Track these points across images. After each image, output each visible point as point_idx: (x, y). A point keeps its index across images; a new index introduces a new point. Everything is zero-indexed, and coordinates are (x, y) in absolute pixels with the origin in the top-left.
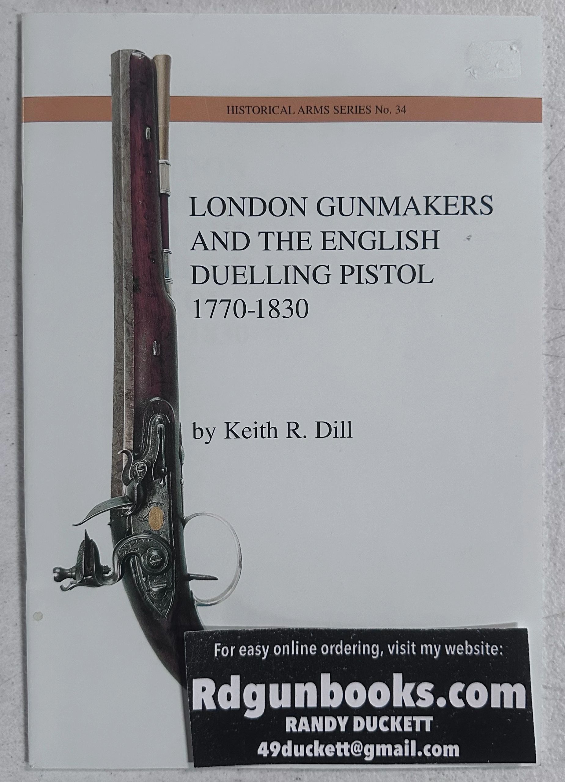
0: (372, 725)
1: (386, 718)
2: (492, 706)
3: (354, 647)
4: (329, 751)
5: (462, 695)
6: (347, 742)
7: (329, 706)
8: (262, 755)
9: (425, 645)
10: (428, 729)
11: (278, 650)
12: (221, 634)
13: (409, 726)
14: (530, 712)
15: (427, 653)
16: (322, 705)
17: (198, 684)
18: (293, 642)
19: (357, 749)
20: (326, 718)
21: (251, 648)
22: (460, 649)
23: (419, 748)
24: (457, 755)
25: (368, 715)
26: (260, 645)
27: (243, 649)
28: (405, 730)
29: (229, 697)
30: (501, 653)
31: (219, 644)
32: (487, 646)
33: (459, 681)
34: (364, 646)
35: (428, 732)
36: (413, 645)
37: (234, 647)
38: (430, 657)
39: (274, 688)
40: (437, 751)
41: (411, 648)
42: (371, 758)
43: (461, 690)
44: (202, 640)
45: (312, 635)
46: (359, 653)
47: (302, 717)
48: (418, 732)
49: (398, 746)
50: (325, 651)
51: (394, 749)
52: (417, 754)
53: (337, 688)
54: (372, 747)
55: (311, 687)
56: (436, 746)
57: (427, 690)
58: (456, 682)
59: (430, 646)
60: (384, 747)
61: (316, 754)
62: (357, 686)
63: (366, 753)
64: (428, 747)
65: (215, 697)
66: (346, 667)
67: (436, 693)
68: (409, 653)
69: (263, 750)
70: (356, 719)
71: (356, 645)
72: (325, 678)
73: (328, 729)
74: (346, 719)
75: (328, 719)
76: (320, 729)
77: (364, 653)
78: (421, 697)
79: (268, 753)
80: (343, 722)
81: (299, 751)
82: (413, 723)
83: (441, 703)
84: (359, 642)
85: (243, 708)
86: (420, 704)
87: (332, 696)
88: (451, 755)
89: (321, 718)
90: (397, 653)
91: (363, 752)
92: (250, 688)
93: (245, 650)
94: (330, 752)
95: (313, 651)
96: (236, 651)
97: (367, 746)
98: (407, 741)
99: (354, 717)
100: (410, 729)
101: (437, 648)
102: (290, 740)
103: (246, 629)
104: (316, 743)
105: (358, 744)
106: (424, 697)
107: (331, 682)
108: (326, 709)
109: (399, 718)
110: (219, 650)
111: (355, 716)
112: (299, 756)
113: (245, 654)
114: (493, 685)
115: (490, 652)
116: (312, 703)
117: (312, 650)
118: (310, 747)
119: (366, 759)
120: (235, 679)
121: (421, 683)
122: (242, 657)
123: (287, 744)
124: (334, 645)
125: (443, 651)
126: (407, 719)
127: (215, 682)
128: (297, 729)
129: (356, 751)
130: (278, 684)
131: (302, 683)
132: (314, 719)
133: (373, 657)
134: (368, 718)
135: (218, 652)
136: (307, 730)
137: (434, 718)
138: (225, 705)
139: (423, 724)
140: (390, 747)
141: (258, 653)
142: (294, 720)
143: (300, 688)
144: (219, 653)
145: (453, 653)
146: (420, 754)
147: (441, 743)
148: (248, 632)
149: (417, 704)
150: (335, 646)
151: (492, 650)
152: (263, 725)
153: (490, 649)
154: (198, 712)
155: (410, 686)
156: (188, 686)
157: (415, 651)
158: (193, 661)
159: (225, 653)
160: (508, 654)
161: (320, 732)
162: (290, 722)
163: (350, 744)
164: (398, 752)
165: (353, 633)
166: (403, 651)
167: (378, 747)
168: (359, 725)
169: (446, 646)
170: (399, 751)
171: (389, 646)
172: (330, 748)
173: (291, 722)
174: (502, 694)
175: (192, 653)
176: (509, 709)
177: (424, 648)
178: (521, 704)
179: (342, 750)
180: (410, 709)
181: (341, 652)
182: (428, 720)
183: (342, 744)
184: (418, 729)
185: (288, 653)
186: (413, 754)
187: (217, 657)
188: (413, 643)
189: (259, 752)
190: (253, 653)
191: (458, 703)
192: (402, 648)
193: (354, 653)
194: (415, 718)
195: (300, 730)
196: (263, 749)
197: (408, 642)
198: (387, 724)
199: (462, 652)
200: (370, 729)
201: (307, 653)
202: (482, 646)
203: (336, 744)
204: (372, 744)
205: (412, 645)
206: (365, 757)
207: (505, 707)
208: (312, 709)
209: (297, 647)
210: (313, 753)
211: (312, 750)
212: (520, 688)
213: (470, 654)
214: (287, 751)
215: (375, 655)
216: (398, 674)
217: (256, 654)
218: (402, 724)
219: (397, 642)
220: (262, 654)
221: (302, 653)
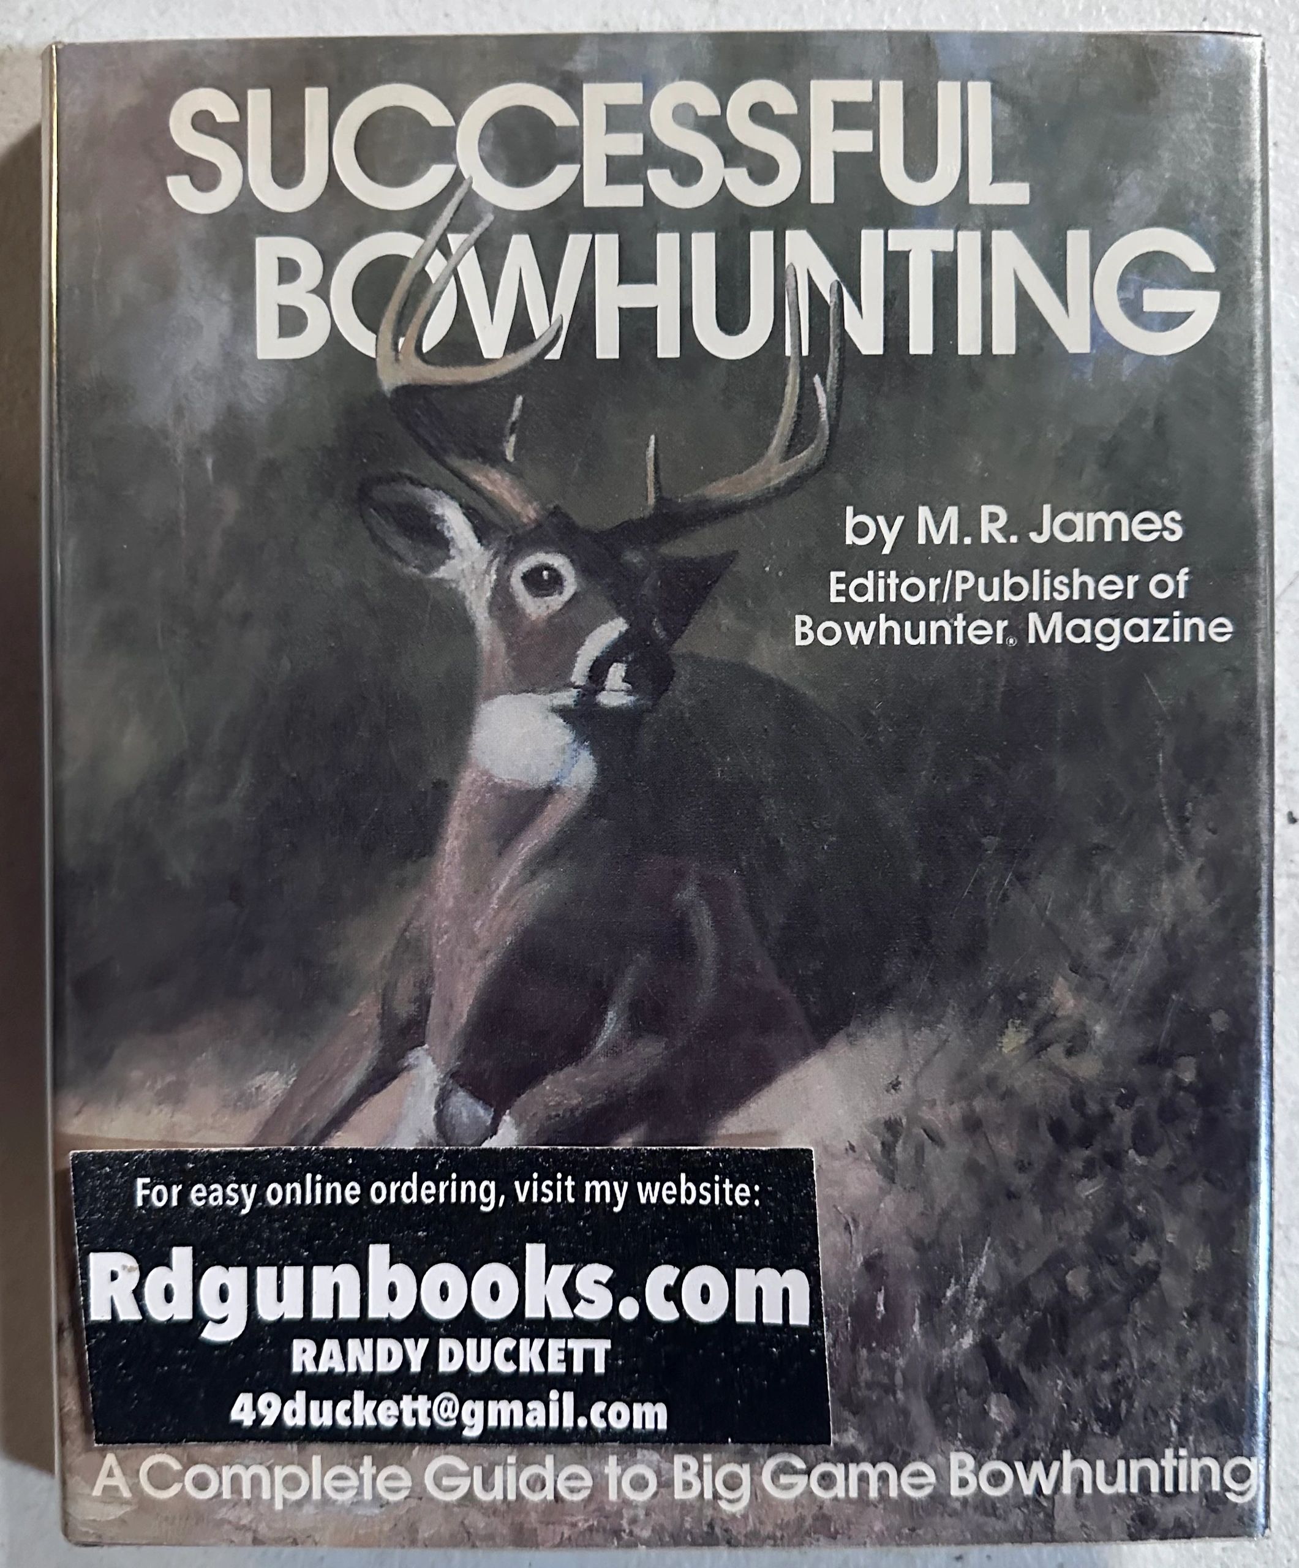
0: (479, 1359)
1: (507, 1343)
2: (738, 1319)
3: (443, 1186)
4: (387, 1414)
5: (673, 1293)
6: (426, 1397)
7: (386, 1316)
8: (239, 1424)
9: (595, 1183)
10: (600, 1368)
11: (277, 1194)
12: (151, 1159)
13: (559, 1361)
14: (819, 1334)
15: (598, 1199)
16: (372, 1314)
17: (100, 1263)
18: (309, 1176)
19: (446, 1410)
20: (380, 1341)
21: (215, 1190)
22: (670, 1192)
23: (581, 1410)
24: (663, 1425)
25: (472, 1337)
26: (236, 1182)
27: (199, 1191)
28: (551, 1369)
29: (168, 1295)
30: (757, 1203)
31: (147, 1180)
32: (727, 1186)
33: (666, 1263)
34: (464, 1185)
35: (600, 1377)
36: (570, 1183)
37: (180, 1187)
38: (605, 1208)
39: (266, 1275)
40: (619, 1416)
41: (564, 1189)
42: (476, 1432)
43: (672, 1283)
44: (108, 1169)
45: (350, 1161)
46: (453, 1199)
47: (327, 1341)
48: (578, 1376)
49: (536, 1405)
50: (378, 1195)
51: (526, 1411)
52: (575, 1422)
53: (403, 1274)
54: (479, 1406)
55: (347, 1274)
56: (618, 1406)
57: (597, 1282)
58: (660, 1264)
59: (606, 1184)
60: (504, 1405)
61: (358, 1422)
62: (445, 1272)
63: (466, 1419)
64: (599, 1407)
65: (138, 1293)
66: (424, 1231)
67: (619, 1288)
68: (559, 1199)
69: (242, 1411)
70: (445, 1345)
71: (447, 1183)
72: (379, 1254)
73: (384, 1367)
74: (423, 1343)
75: (384, 1344)
76: (367, 1368)
77: (463, 1199)
78: (586, 1296)
79: (254, 1417)
80: (416, 1350)
81: (321, 1415)
82: (569, 1355)
83: (629, 1309)
84: (454, 1176)
85: (199, 1319)
86: (584, 1311)
87: (392, 1293)
88: (650, 1426)
89: (368, 1342)
90: (535, 1199)
91: (459, 1418)
92: (215, 1276)
93: (204, 1194)
94: (389, 1417)
95: (353, 1197)
96: (183, 1196)
97: (468, 1405)
98: (554, 1395)
99: (441, 1341)
100: (562, 1369)
101: (621, 1191)
102: (301, 1389)
103: (205, 1149)
104: (359, 1396)
105: (449, 1400)
106: (591, 1297)
107: (392, 1264)
108: (378, 1322)
109: (538, 1343)
110: (147, 1192)
111: (444, 1337)
112: (321, 1427)
113: (203, 1202)
114: (739, 1272)
115: (732, 1198)
116: (349, 1311)
117: (351, 1193)
118: (344, 1405)
119: (466, 1433)
120: (182, 1256)
121: (585, 1265)
122: (198, 1209)
123: (293, 1398)
124: (398, 1184)
125: (632, 1194)
126: (554, 1345)
127: (138, 1262)
128: (317, 1366)
129: (444, 1416)
130: (275, 1269)
131: (329, 1264)
132: (353, 1344)
133: (483, 1208)
134: (471, 1343)
135: (144, 1196)
136: (339, 1368)
137: (612, 1344)
138: (160, 1312)
139: (589, 1355)
140: (517, 1406)
141: (232, 1199)
142: (310, 1346)
143: (322, 1275)
144: (146, 1199)
145: (653, 1200)
146: (582, 1422)
147: (628, 1399)
148: (211, 1155)
149: (576, 1311)
150: (402, 1184)
151: (737, 1194)
152: (243, 1357)
153: (732, 1191)
154: (101, 1325)
155: (561, 1272)
156: (81, 1268)
157: (573, 1196)
158: (91, 1214)
159: (160, 1199)
160: (772, 1204)
161: (366, 1374)
162: (301, 1350)
163: (432, 1399)
164: (535, 1418)
165: (439, 1157)
166: (547, 1196)
167: (492, 1405)
168: (451, 1358)
169: (639, 1185)
170: (536, 1416)
171: (517, 1184)
172: (389, 1409)
173: (304, 1351)
174: (759, 1291)
175: (88, 1198)
176: (775, 1327)
177: (593, 1188)
178: (800, 1316)
179: (415, 1414)
180: (561, 1322)
181: (414, 1198)
182: (601, 1347)
183: (415, 1399)
184: (578, 1367)
185: (298, 1201)
186: (568, 1423)
187: (141, 1208)
188: (570, 1178)
189: (235, 1415)
190: (220, 1201)
191: (664, 1312)
192: (544, 1189)
193: (442, 1199)
194: (572, 1344)
195: (323, 1368)
196: (242, 1409)
197: (559, 1176)
198: (512, 1356)
199: (673, 1200)
200: (477, 1368)
201: (339, 1200)
202: (717, 1186)
203: (401, 1399)
204: (480, 1399)
205: (566, 1183)
206: (463, 1429)
207: (765, 1320)
208: (348, 1322)
209: (318, 1186)
210: (352, 1420)
211: (349, 1413)
212: (796, 1281)
213: (690, 1202)
214: (294, 1414)
215: (487, 1204)
216: (535, 1245)
217: (228, 1202)
218: (544, 1354)
219: (535, 1175)
220: (241, 1204)
221: (328, 1201)
